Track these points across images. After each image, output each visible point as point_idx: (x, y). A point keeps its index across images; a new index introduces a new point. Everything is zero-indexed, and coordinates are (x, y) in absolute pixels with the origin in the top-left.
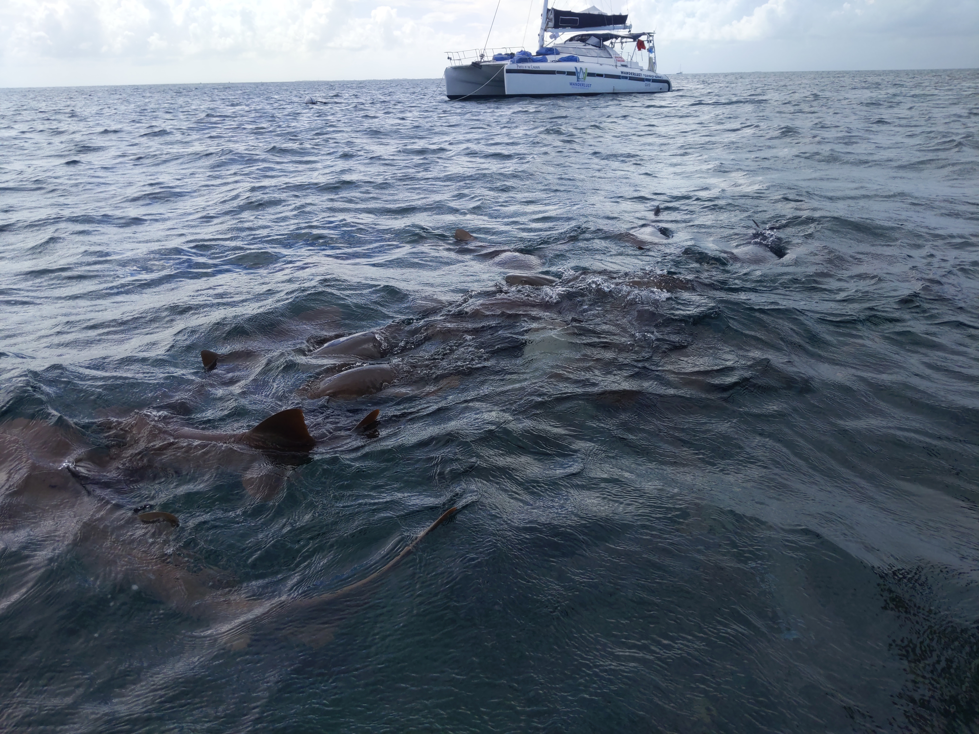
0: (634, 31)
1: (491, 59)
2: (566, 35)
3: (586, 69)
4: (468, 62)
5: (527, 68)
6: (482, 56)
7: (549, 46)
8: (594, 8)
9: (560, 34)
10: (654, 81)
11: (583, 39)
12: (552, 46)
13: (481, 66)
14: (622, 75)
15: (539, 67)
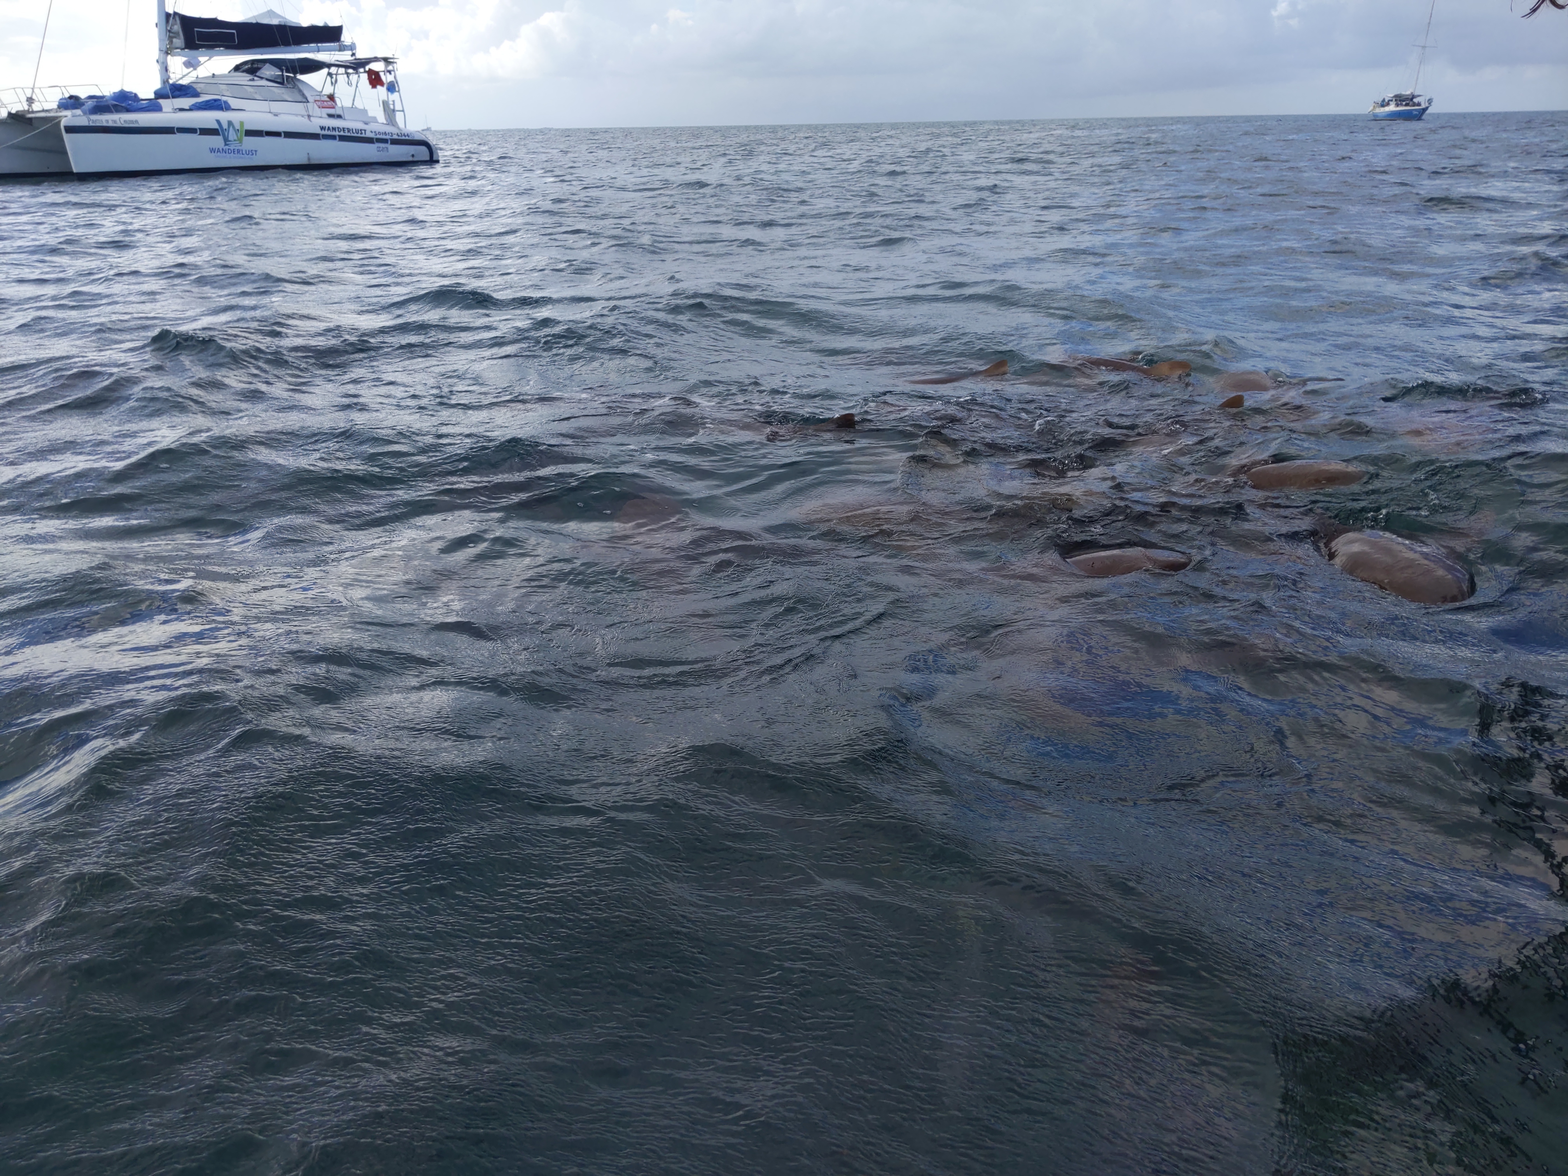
3: (242, 123)
5: (111, 124)
6: (30, 100)
8: (271, 13)
10: (395, 142)
12: (184, 82)
13: (31, 119)
14: (323, 132)
15: (136, 121)
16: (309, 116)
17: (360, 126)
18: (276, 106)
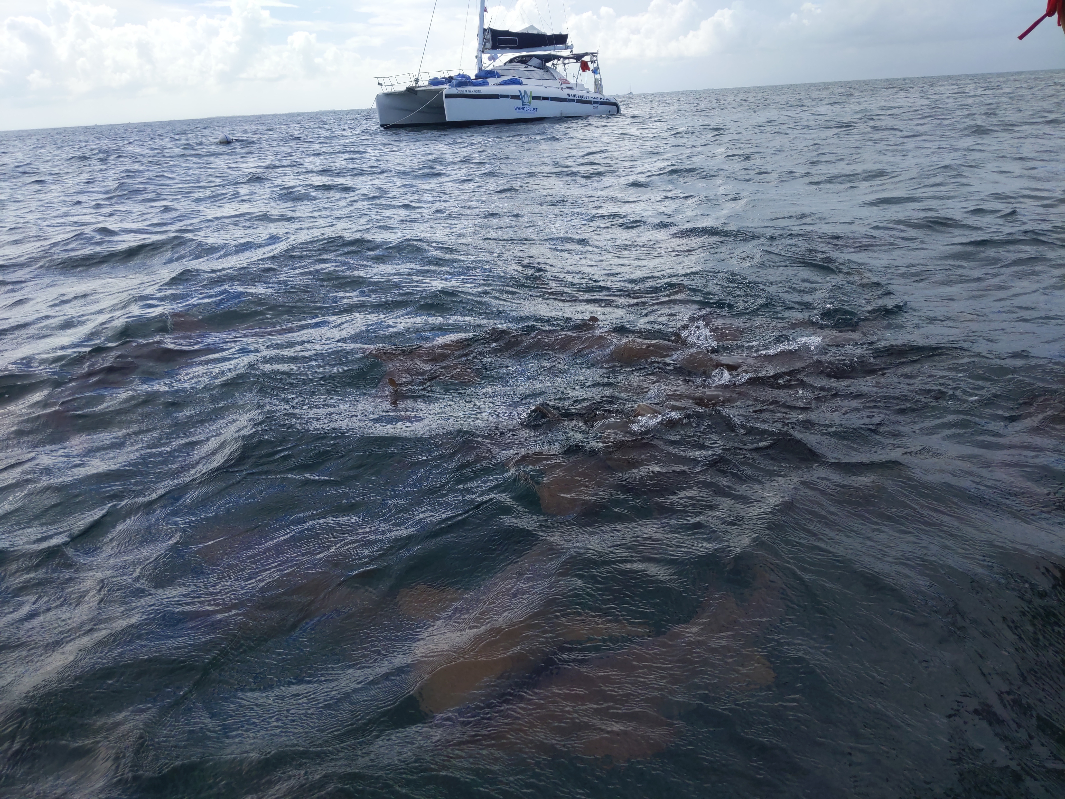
0: (576, 51)
1: (426, 83)
2: (505, 56)
3: (531, 92)
4: (402, 88)
5: (468, 93)
6: (417, 81)
7: (488, 69)
8: (532, 27)
9: (499, 55)
10: (602, 103)
11: (523, 60)
13: (417, 91)
14: (569, 98)
15: (479, 91)
16: (560, 88)
17: (586, 94)
18: (544, 82)
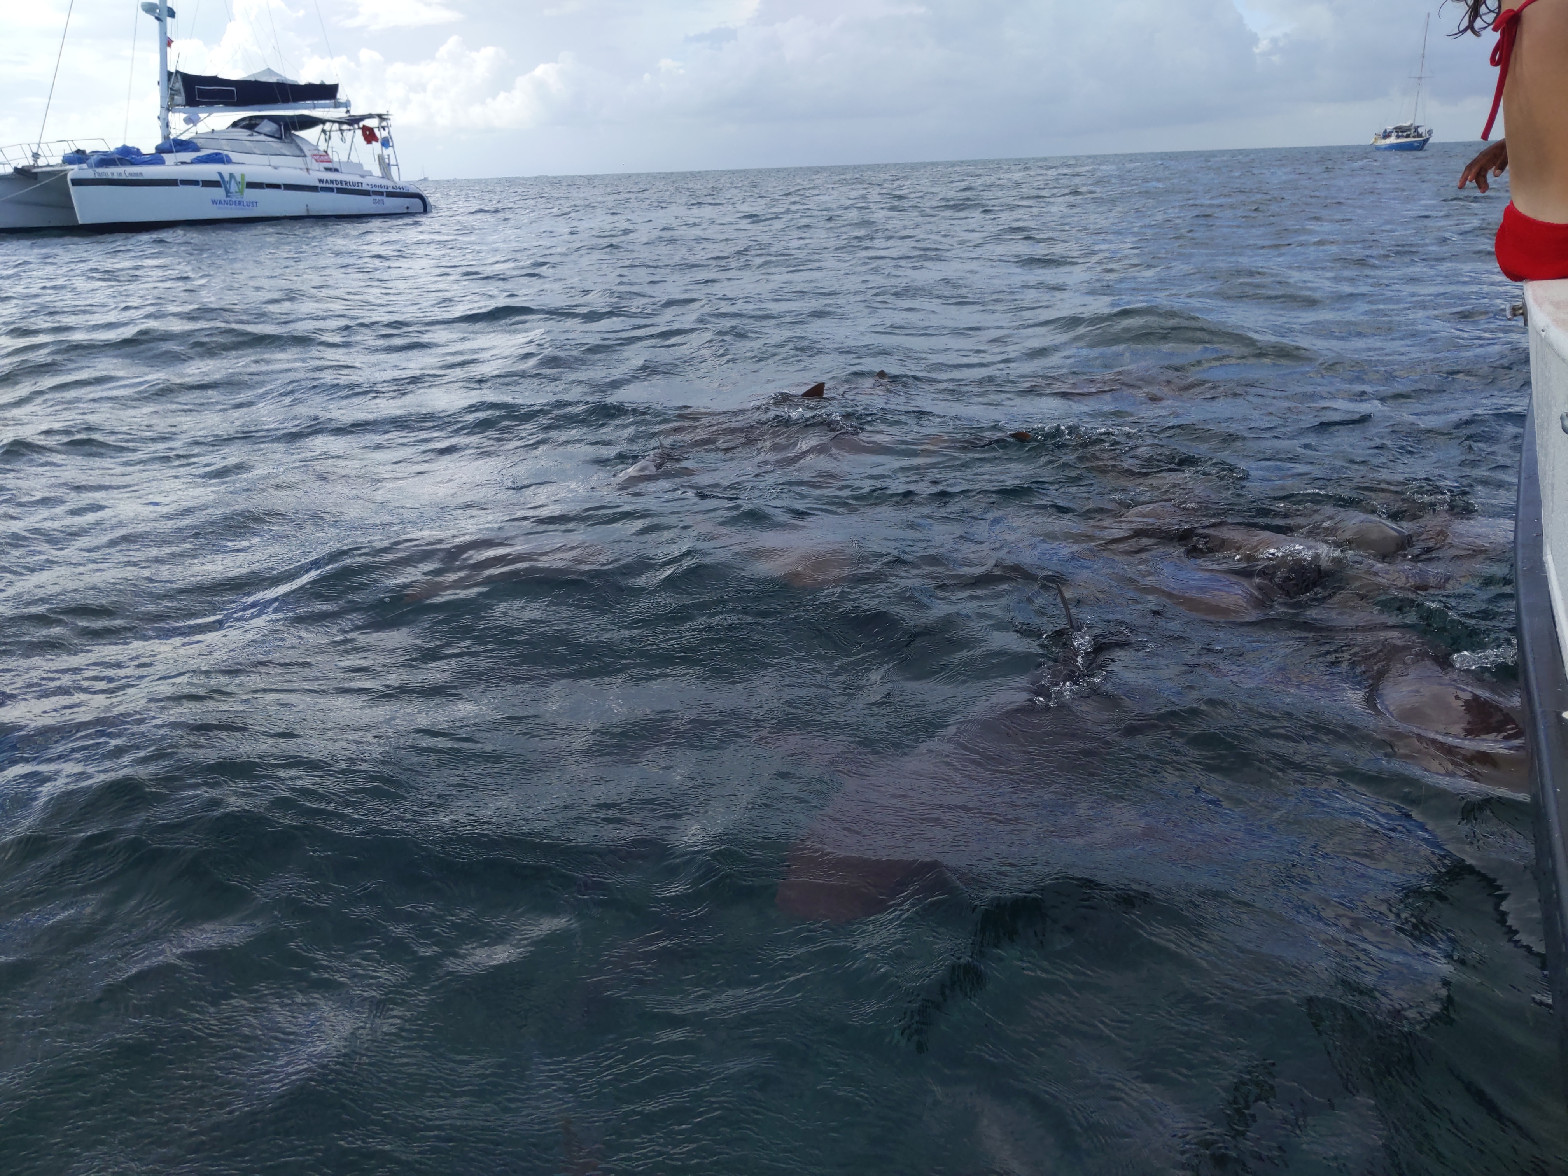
0: (355, 112)
3: (243, 176)
5: (116, 177)
6: (36, 156)
7: (179, 138)
8: (269, 71)
10: (390, 194)
11: (250, 125)
12: (184, 137)
13: (36, 173)
14: (321, 185)
15: (141, 174)
16: (308, 169)
17: (356, 179)
18: (276, 160)
